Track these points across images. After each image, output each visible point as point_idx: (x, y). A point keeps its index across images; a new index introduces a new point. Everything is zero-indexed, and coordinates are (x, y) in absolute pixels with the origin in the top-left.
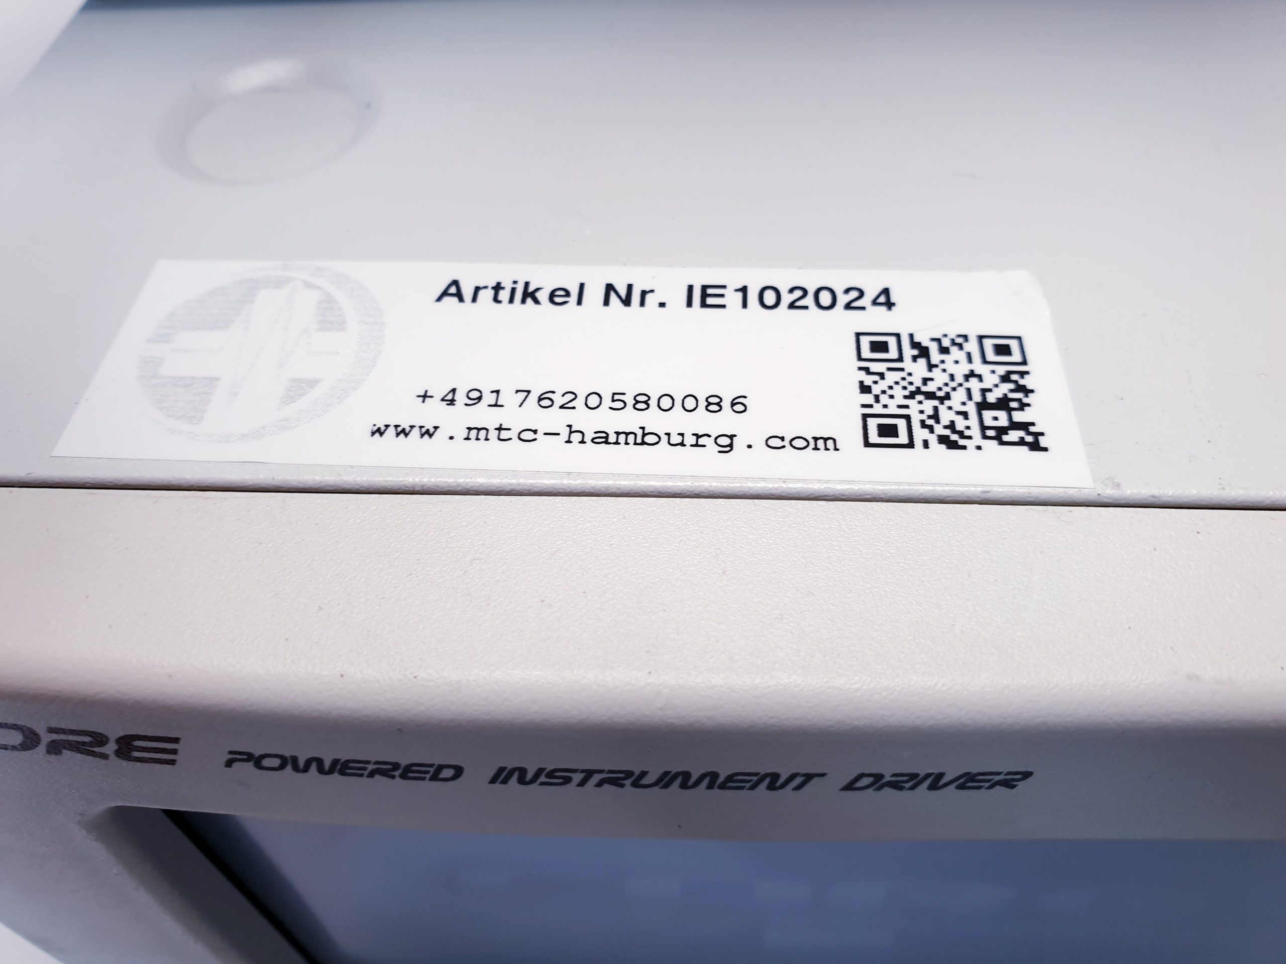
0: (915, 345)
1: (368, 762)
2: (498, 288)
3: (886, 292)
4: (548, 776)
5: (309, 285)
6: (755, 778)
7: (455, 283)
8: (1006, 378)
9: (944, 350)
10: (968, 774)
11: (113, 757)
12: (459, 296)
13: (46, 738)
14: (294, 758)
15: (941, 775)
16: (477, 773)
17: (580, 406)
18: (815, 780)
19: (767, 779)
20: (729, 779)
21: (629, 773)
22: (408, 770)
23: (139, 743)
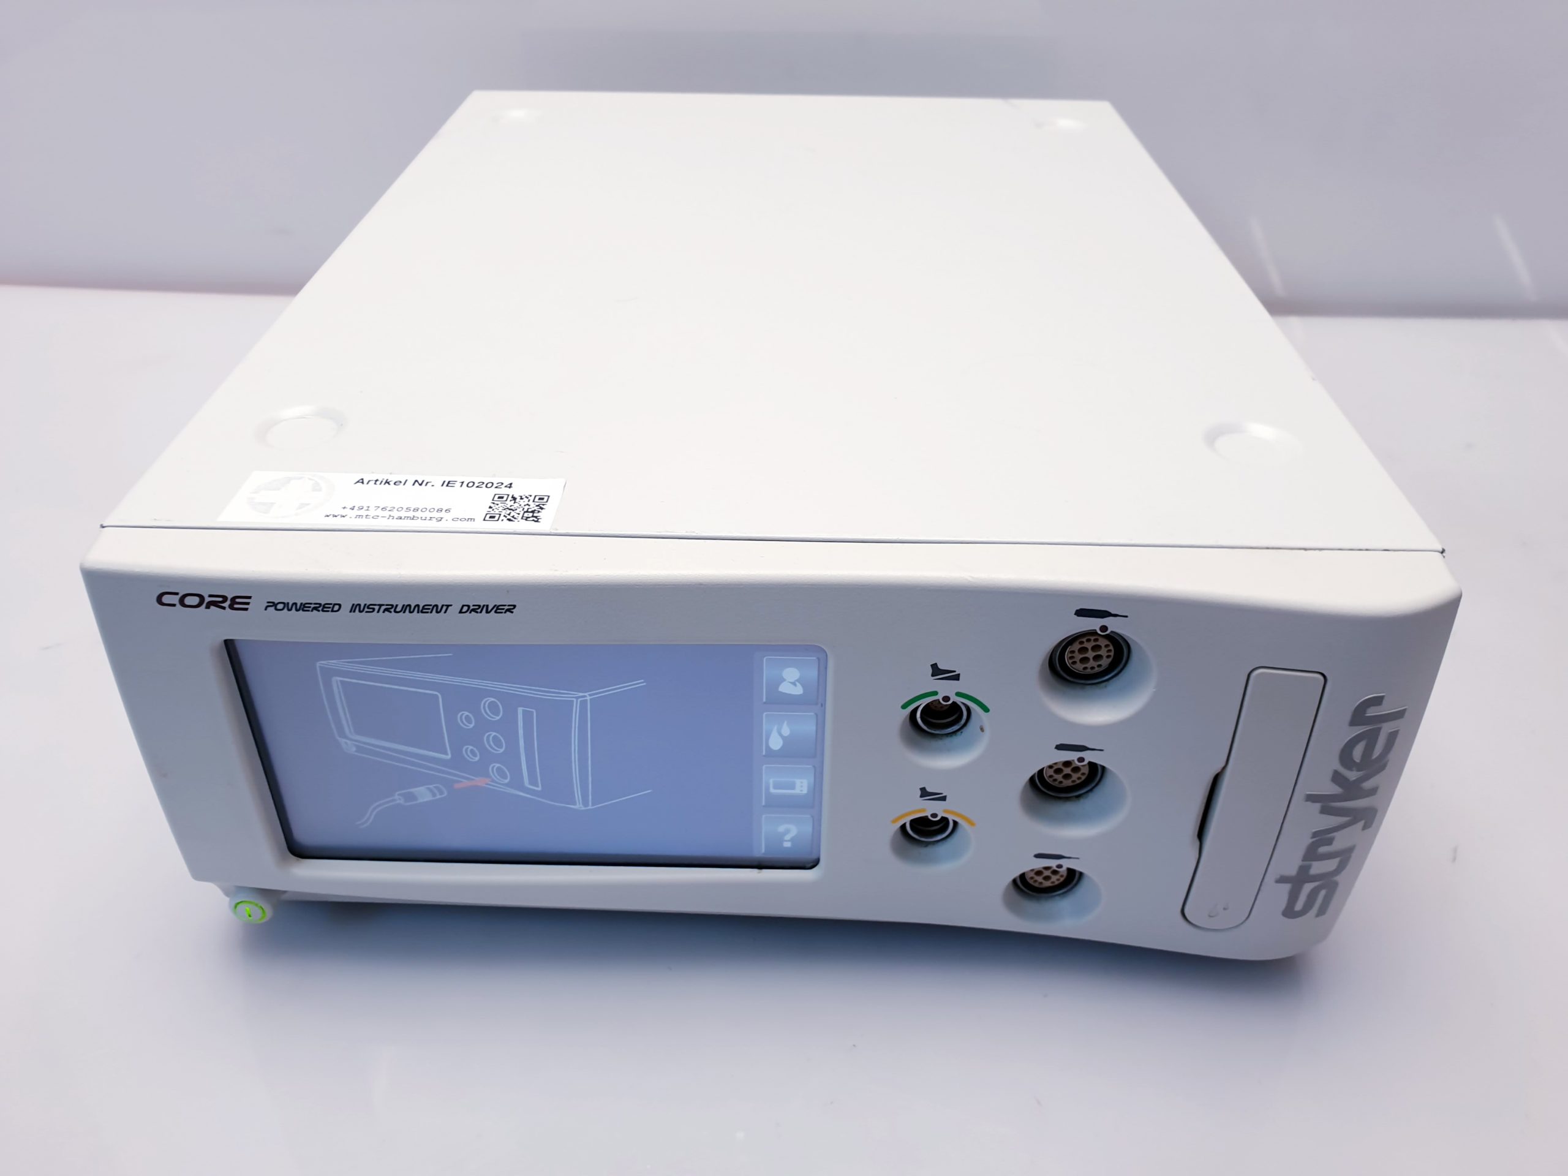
0: (513, 497)
1: (311, 604)
2: (377, 481)
3: (511, 484)
4: (368, 608)
5: (310, 479)
6: (431, 607)
7: (362, 479)
8: (537, 506)
9: (522, 499)
10: (495, 606)
11: (227, 608)
12: (363, 483)
13: (207, 599)
14: (288, 603)
15: (487, 606)
16: (345, 607)
17: (395, 510)
18: (450, 607)
19: (435, 608)
20: (423, 608)
21: (392, 605)
22: (324, 607)
23: (238, 600)
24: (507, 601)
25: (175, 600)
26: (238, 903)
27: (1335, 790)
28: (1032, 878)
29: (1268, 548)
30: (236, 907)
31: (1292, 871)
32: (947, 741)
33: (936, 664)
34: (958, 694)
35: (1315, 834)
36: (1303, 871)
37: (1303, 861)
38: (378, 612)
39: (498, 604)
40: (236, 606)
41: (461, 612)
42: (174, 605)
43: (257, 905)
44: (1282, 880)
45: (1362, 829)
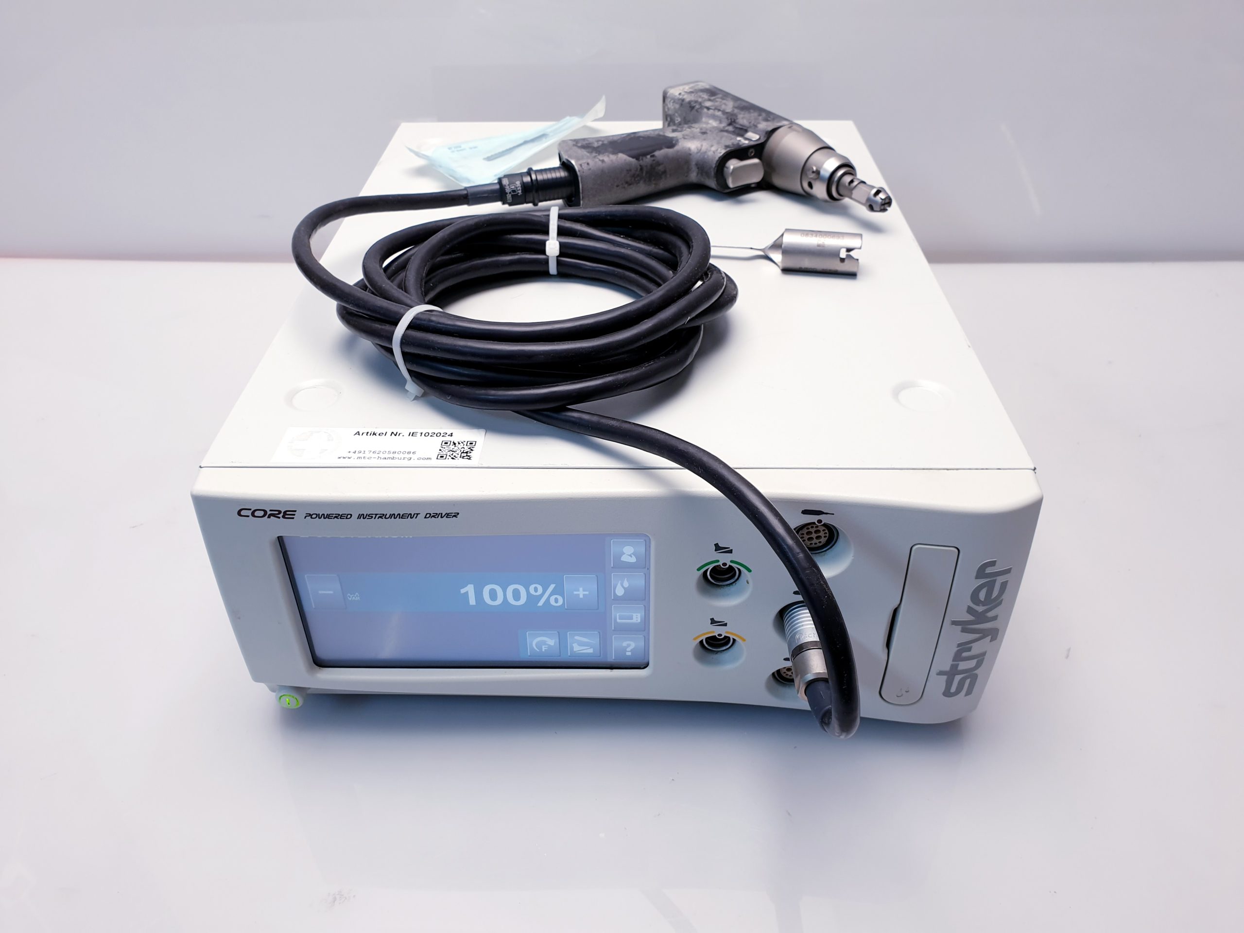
0: (453, 443)
1: (333, 514)
2: (367, 433)
3: (452, 434)
4: (369, 516)
5: (325, 432)
6: (407, 515)
7: (358, 432)
8: (469, 448)
9: (459, 444)
10: (446, 514)
11: (281, 518)
12: (359, 434)
13: (269, 513)
14: (319, 514)
15: (442, 514)
16: (355, 516)
17: (381, 453)
18: (419, 515)
19: (410, 516)
20: (403, 516)
21: (384, 515)
22: (341, 516)
23: (288, 513)
24: (453, 511)
25: (249, 513)
26: (281, 696)
27: (970, 618)
28: (785, 673)
29: (924, 469)
30: (280, 699)
31: (947, 668)
32: (726, 589)
33: (717, 544)
34: (732, 561)
35: (959, 645)
36: (954, 667)
37: (953, 661)
38: (375, 518)
39: (448, 512)
40: (286, 516)
41: (425, 517)
42: (248, 516)
43: (293, 697)
44: (941, 673)
45: (991, 641)
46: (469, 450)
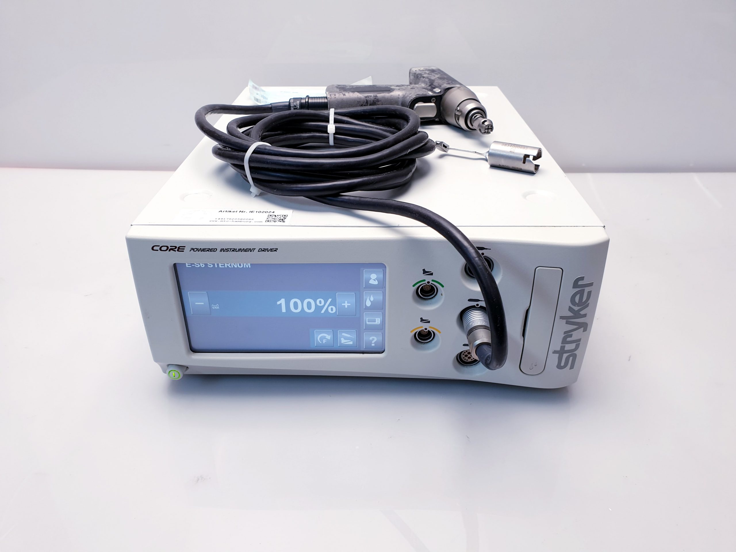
0: (275, 215)
1: (206, 249)
2: (226, 211)
3: (274, 212)
4: (226, 250)
5: (203, 211)
6: (248, 249)
9: (278, 216)
10: (270, 249)
11: (176, 251)
12: (221, 212)
13: (170, 248)
14: (198, 249)
15: (268, 249)
16: (219, 250)
17: (234, 219)
18: (255, 250)
19: (250, 250)
20: (246, 250)
21: (235, 249)
22: (211, 250)
23: (180, 248)
24: (274, 247)
25: (158, 248)
26: (170, 371)
27: (570, 314)
28: (464, 358)
30: (169, 373)
31: (558, 349)
32: (430, 301)
33: (424, 269)
34: (433, 281)
35: (565, 333)
36: (563, 348)
37: (562, 344)
38: (230, 251)
39: (272, 248)
40: (180, 250)
41: (259, 251)
42: (158, 250)
43: (177, 372)
44: (555, 352)
45: (583, 332)
46: (284, 219)
